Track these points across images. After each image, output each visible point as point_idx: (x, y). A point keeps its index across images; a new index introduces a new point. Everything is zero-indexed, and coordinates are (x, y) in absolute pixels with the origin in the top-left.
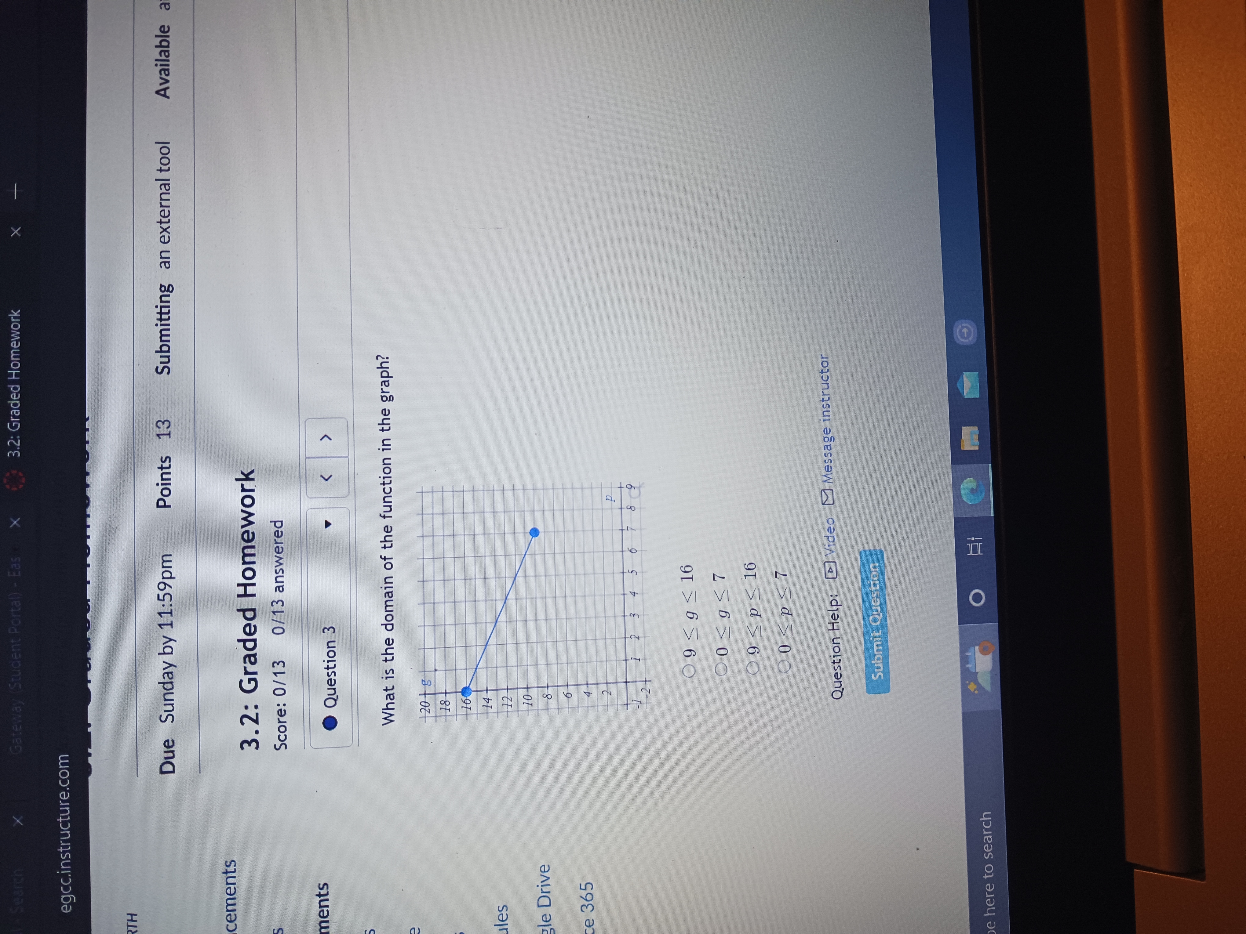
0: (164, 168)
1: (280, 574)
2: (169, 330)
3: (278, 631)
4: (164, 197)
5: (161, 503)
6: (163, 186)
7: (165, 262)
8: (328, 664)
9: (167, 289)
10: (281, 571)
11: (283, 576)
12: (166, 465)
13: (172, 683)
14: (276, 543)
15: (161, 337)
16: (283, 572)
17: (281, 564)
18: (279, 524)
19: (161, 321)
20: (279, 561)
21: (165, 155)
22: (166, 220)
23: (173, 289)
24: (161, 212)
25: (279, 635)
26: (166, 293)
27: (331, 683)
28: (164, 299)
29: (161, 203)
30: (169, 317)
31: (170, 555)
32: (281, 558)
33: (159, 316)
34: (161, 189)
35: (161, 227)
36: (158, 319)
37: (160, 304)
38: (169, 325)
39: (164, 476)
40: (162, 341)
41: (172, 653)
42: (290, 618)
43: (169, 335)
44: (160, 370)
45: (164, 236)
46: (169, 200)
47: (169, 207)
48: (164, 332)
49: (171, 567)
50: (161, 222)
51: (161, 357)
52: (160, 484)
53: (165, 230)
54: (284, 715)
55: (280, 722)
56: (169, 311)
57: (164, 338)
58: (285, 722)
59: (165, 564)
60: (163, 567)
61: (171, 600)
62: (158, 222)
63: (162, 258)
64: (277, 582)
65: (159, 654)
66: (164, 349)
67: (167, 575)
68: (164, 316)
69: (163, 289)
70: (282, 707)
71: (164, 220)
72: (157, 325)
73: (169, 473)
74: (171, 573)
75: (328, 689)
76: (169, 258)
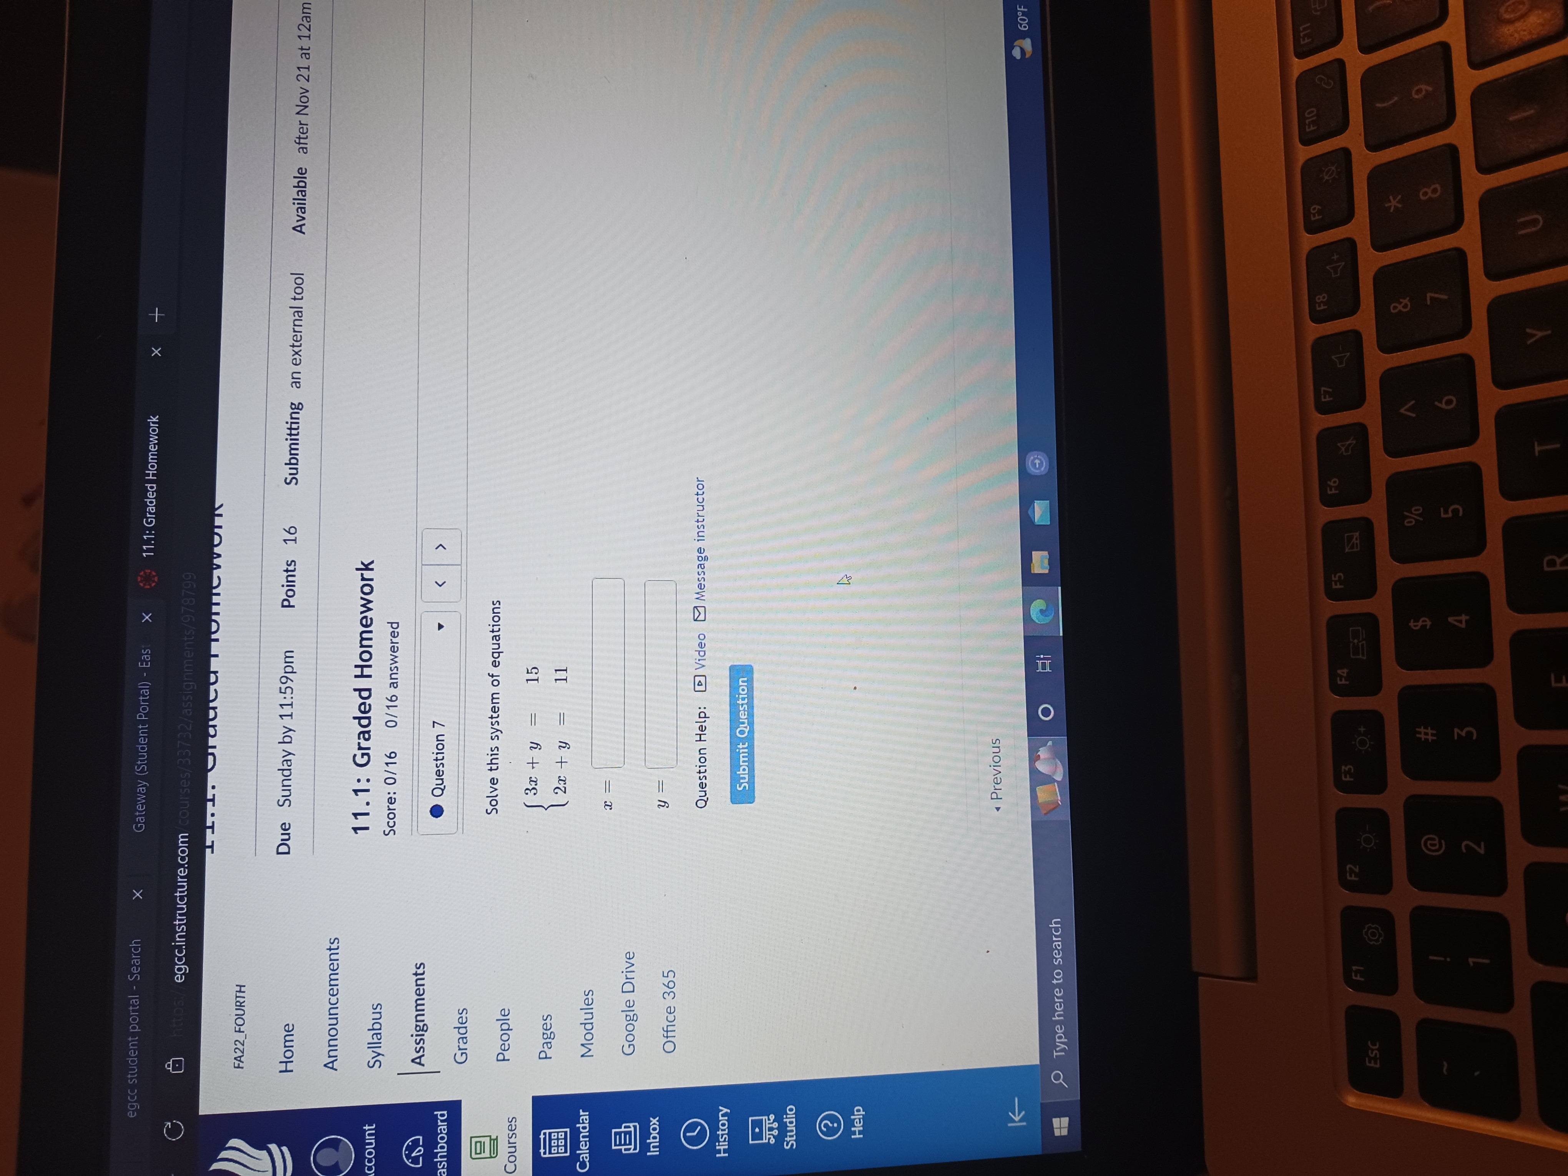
0: (298, 296)
1: (395, 671)
2: (297, 444)
3: (390, 724)
4: (297, 323)
5: (286, 603)
6: (296, 314)
7: (296, 382)
8: (437, 756)
9: (297, 407)
10: (396, 669)
11: (397, 674)
12: (290, 568)
13: (290, 770)
14: (392, 643)
15: (290, 451)
16: (397, 670)
17: (396, 662)
18: (395, 626)
19: (291, 436)
20: (395, 660)
21: (299, 286)
22: (298, 344)
23: (303, 407)
24: (294, 336)
25: (392, 728)
26: (296, 411)
27: (439, 774)
28: (294, 416)
29: (294, 329)
30: (298, 432)
31: (292, 652)
32: (396, 657)
33: (289, 432)
34: (294, 316)
35: (293, 350)
36: (288, 434)
37: (290, 421)
38: (297, 440)
39: (290, 579)
40: (291, 454)
41: (290, 742)
42: (402, 712)
43: (297, 449)
44: (288, 481)
45: (296, 359)
46: (301, 326)
47: (301, 332)
48: (293, 446)
49: (292, 662)
50: (293, 346)
51: (290, 469)
52: (285, 586)
53: (297, 353)
54: (394, 803)
55: (389, 809)
56: (298, 427)
57: (293, 452)
58: (395, 809)
59: (288, 660)
60: (286, 662)
61: (292, 693)
62: (291, 346)
63: (293, 378)
64: (391, 679)
65: (279, 743)
66: (293, 462)
67: (289, 669)
68: (294, 432)
69: (293, 407)
70: (392, 795)
71: (296, 344)
72: (287, 439)
73: (294, 576)
74: (293, 668)
75: (437, 779)
76: (299, 379)
